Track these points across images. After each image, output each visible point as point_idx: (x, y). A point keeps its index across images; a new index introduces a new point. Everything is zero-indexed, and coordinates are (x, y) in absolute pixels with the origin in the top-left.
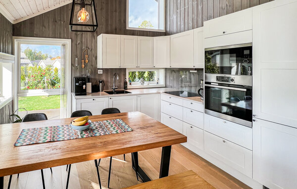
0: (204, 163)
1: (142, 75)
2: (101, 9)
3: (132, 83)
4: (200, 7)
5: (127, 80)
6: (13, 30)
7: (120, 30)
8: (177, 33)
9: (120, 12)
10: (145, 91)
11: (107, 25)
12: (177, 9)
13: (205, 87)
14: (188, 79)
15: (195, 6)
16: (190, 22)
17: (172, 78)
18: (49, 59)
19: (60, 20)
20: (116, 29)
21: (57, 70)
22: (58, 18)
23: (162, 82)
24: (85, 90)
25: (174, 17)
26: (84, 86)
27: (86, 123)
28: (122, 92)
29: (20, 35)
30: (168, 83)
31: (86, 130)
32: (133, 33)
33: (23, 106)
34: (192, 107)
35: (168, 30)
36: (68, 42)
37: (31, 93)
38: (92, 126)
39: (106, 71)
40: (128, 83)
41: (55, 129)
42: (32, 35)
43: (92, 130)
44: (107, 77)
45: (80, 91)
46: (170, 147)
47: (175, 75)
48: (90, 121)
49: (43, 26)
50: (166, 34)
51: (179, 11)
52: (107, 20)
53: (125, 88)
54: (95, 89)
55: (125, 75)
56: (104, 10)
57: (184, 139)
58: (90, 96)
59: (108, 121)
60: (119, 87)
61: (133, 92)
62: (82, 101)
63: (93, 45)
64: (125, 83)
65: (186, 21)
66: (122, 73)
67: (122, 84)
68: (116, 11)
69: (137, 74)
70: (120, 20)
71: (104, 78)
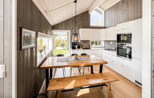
0: (116, 73)
1: (96, 43)
2: (81, 19)
3: (92, 46)
4: (117, 18)
5: (90, 45)
6: (52, 27)
7: (88, 26)
8: (109, 27)
9: (88, 20)
10: (97, 48)
11: (83, 25)
12: (109, 18)
13: (117, 47)
14: (114, 45)
15: (115, 18)
16: (114, 24)
17: (107, 44)
18: (59, 36)
19: (67, 24)
20: (86, 26)
21: (64, 40)
22: (66, 23)
23: (103, 46)
24: (75, 48)
25: (108, 22)
26: (75, 46)
27: (76, 57)
28: (88, 49)
29: (54, 29)
30: (105, 46)
31: (76, 59)
32: (92, 28)
33: (55, 52)
34: (112, 54)
35: (106, 26)
36: (69, 31)
37: (57, 48)
38: (78, 58)
39: (82, 41)
40: (90, 46)
41: (67, 59)
42: (58, 29)
43: (78, 59)
44: (83, 43)
45: (73, 48)
46: (102, 65)
47: (108, 43)
48: (77, 57)
49: (61, 26)
50: (105, 28)
51: (109, 19)
52: (83, 23)
53: (89, 47)
54: (79, 47)
55: (89, 43)
56: (82, 20)
57: (107, 63)
58: (77, 50)
59: (83, 57)
60: (87, 47)
61: (92, 49)
62: (74, 51)
63: (78, 32)
64: (89, 46)
65: (112, 23)
66: (88, 42)
67: (88, 46)
68: (86, 20)
69: (94, 42)
70: (87, 23)
71: (82, 44)
